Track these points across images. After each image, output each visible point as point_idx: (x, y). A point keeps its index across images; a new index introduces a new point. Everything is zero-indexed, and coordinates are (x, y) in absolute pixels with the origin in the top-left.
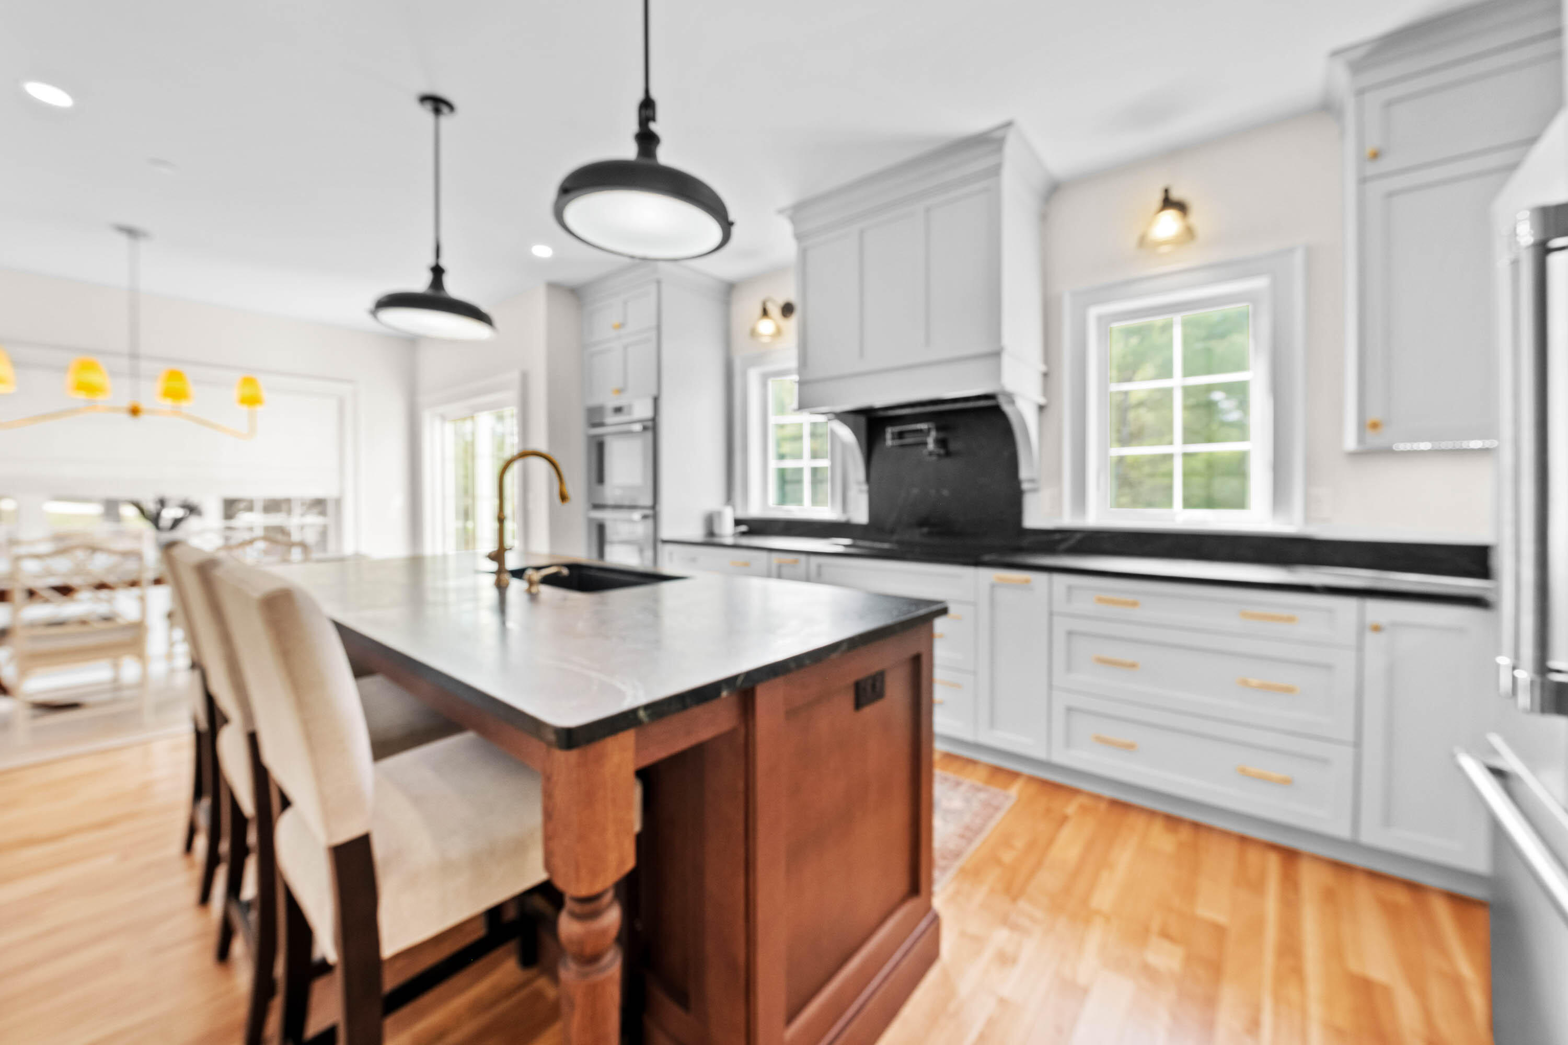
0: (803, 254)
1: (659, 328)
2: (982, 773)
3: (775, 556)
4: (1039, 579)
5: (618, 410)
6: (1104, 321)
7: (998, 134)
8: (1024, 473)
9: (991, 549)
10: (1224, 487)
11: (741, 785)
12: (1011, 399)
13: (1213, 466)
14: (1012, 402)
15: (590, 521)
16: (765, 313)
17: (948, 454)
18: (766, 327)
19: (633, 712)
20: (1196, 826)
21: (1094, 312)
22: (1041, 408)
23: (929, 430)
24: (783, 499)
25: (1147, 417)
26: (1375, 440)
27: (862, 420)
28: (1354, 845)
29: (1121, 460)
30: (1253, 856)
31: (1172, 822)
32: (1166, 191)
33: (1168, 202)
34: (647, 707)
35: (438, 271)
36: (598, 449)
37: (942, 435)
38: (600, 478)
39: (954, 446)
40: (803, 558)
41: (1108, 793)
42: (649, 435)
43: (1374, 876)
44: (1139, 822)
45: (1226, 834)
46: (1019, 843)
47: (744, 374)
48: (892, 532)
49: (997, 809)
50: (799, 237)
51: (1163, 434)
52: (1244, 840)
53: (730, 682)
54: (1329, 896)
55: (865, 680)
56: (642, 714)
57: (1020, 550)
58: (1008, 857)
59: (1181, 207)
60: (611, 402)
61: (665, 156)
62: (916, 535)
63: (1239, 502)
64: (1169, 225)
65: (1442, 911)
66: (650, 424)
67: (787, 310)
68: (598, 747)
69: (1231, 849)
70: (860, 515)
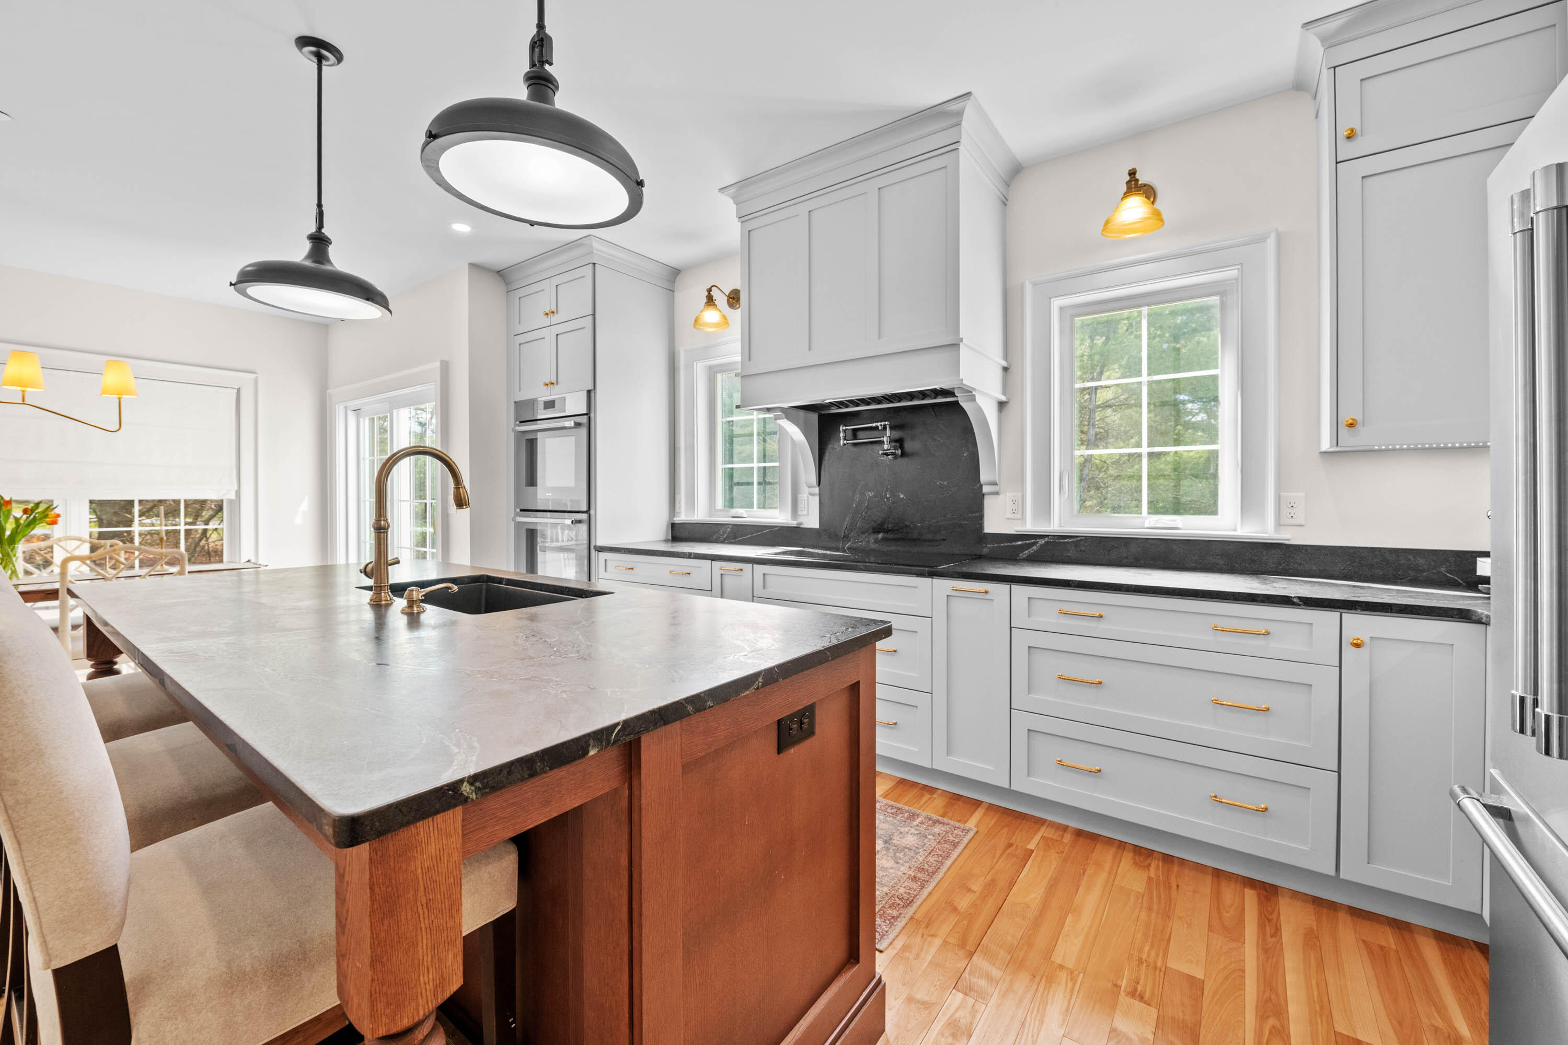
0: (748, 235)
1: (594, 315)
2: (939, 802)
3: (717, 565)
4: (999, 590)
5: (550, 405)
6: (1069, 313)
7: (954, 107)
8: (985, 476)
9: (951, 558)
10: (1192, 489)
11: (624, 861)
12: (970, 394)
13: (1179, 469)
14: (973, 399)
15: (518, 525)
16: (710, 300)
17: (903, 454)
18: (711, 316)
19: (455, 786)
20: (1167, 859)
21: (1056, 303)
22: (1002, 405)
23: (885, 428)
24: (730, 503)
25: (1113, 418)
26: (1349, 440)
27: (814, 417)
28: (1336, 880)
29: (1088, 460)
30: (1229, 893)
31: (1142, 854)
32: (1132, 173)
33: (1134, 185)
34: (473, 779)
35: (319, 242)
36: (531, 447)
37: (897, 434)
38: (532, 481)
39: (909, 446)
40: (747, 567)
41: (1074, 824)
42: (583, 431)
43: (1356, 913)
44: (1107, 856)
45: (1200, 868)
46: (977, 886)
47: (690, 367)
48: (846, 538)
49: (955, 845)
50: (742, 218)
51: (1129, 434)
52: (1218, 874)
53: (601, 736)
54: (1311, 940)
55: (791, 717)
56: (466, 788)
57: (980, 558)
58: (964, 903)
59: (1149, 192)
60: (544, 395)
61: (562, 102)
62: (871, 542)
63: (1210, 508)
64: (1135, 208)
65: (1431, 953)
66: (584, 420)
67: (734, 298)
68: (404, 835)
69: (1206, 886)
70: (811, 520)
